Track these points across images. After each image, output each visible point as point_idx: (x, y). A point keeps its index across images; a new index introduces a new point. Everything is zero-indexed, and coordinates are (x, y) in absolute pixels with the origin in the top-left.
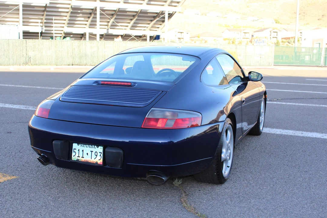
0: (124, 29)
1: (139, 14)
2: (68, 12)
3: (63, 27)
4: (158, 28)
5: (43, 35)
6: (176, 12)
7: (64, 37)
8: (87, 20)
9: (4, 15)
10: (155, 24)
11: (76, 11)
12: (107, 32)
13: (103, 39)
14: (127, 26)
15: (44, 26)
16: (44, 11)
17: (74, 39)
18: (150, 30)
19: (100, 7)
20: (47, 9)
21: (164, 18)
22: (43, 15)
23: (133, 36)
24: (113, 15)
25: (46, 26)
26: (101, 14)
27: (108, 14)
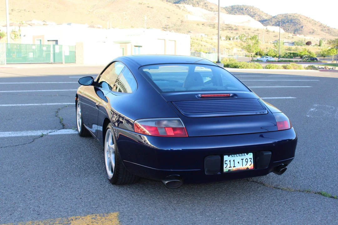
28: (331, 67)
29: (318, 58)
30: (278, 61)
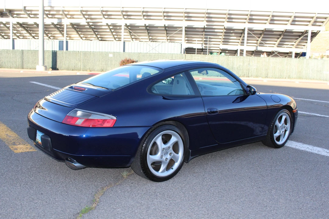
0: (272, 46)
1: (284, 33)
2: (222, 32)
3: (219, 44)
4: (304, 46)
5: (203, 51)
6: (320, 31)
7: (221, 53)
8: (239, 38)
9: (171, 35)
10: (300, 42)
11: (229, 32)
12: (256, 49)
13: (253, 55)
14: (275, 44)
15: (204, 44)
16: (203, 32)
17: (229, 54)
18: (296, 48)
19: (248, 28)
20: (205, 30)
21: (307, 36)
22: (203, 35)
23: (276, 53)
24: (261, 34)
25: (205, 44)
26: (248, 34)
27: (254, 34)
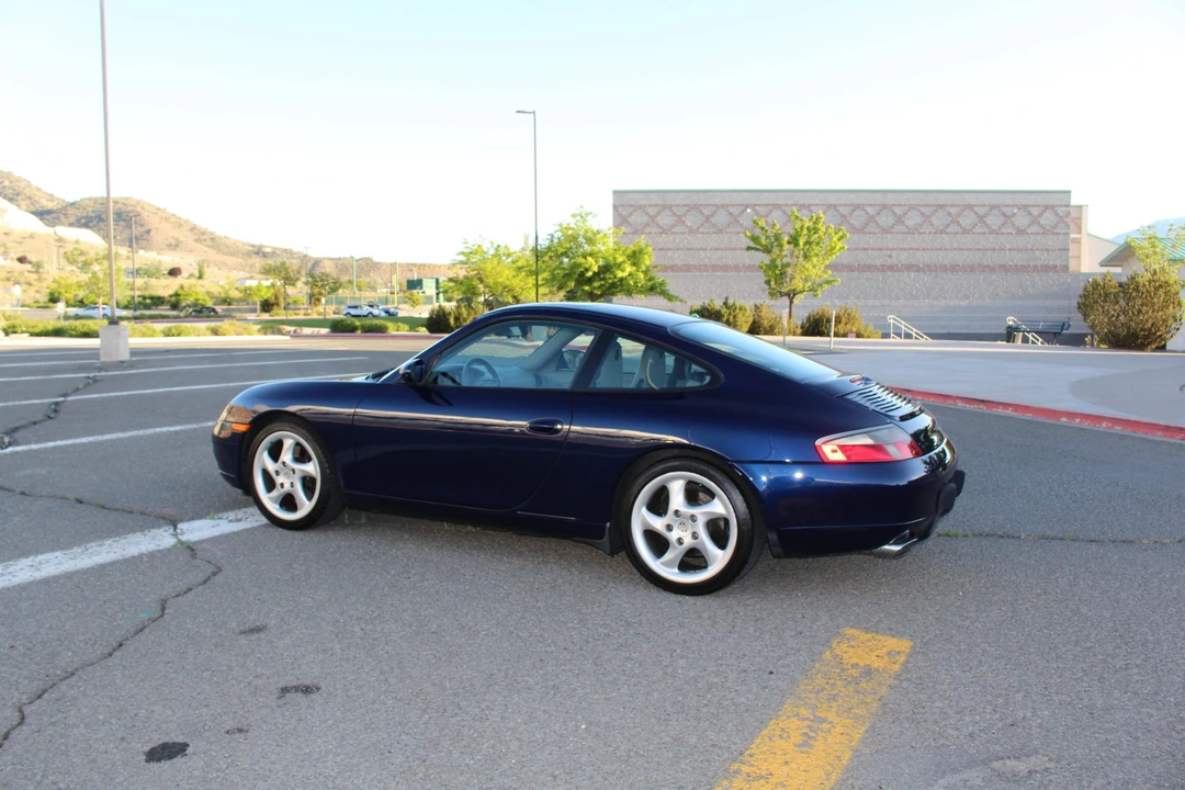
28: (292, 329)
29: (219, 309)
30: (136, 318)
